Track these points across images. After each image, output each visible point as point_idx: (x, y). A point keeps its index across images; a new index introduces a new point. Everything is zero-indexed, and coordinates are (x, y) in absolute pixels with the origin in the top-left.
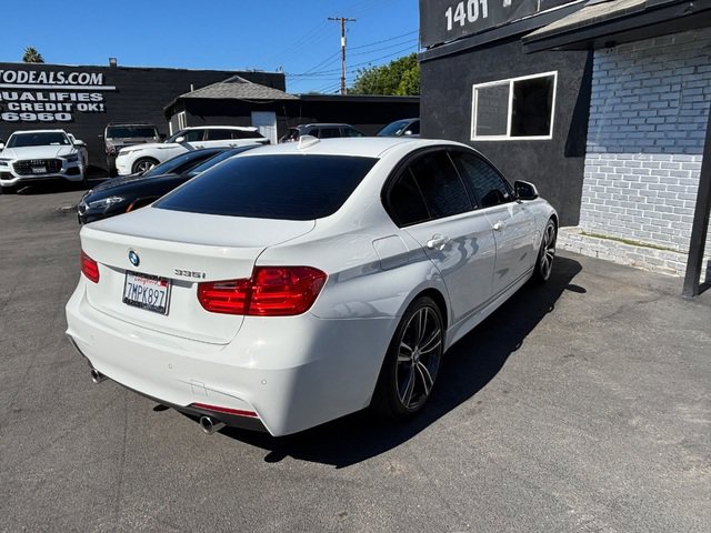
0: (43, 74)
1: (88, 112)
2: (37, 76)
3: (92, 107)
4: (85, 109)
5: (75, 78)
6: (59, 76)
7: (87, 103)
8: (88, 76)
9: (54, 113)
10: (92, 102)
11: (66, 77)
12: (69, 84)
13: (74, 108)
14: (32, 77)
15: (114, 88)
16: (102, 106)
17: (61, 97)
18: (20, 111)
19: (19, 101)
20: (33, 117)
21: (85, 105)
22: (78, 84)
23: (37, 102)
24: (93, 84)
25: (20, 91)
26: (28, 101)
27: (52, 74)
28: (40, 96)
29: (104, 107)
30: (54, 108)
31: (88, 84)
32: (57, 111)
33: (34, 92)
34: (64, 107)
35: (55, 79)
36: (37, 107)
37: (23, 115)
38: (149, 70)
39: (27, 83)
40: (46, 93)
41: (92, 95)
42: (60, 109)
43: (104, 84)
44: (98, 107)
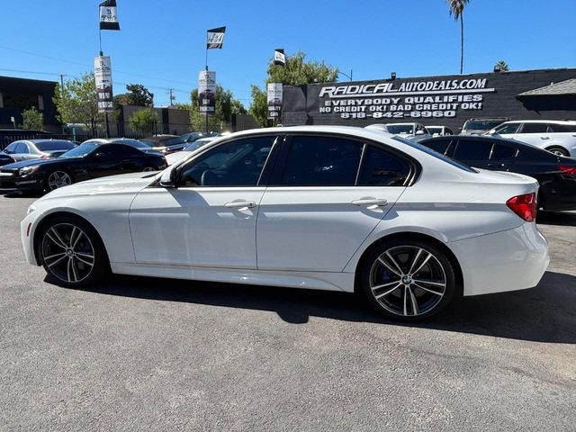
0: (443, 82)
1: (468, 110)
2: (439, 84)
3: (473, 106)
4: (467, 107)
5: (465, 84)
6: (454, 84)
7: (469, 103)
8: (475, 81)
9: (444, 111)
10: (473, 102)
11: (458, 83)
12: (460, 89)
13: (458, 107)
14: (435, 85)
15: (493, 90)
16: (480, 104)
17: (451, 99)
18: (422, 110)
19: (423, 103)
20: (429, 114)
21: (467, 105)
22: (466, 88)
23: (434, 103)
24: (477, 88)
25: (425, 96)
26: (429, 103)
27: (449, 82)
28: (437, 99)
29: (482, 106)
30: (444, 108)
31: (473, 88)
32: (446, 110)
33: (434, 96)
34: (452, 106)
35: (451, 86)
36: (434, 107)
37: (424, 113)
38: (527, 72)
39: (431, 90)
40: (442, 96)
41: (475, 96)
42: (449, 108)
43: (486, 87)
44: (477, 106)
